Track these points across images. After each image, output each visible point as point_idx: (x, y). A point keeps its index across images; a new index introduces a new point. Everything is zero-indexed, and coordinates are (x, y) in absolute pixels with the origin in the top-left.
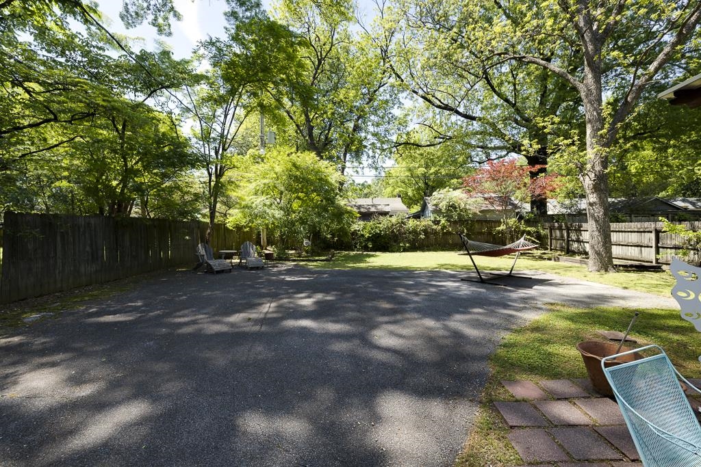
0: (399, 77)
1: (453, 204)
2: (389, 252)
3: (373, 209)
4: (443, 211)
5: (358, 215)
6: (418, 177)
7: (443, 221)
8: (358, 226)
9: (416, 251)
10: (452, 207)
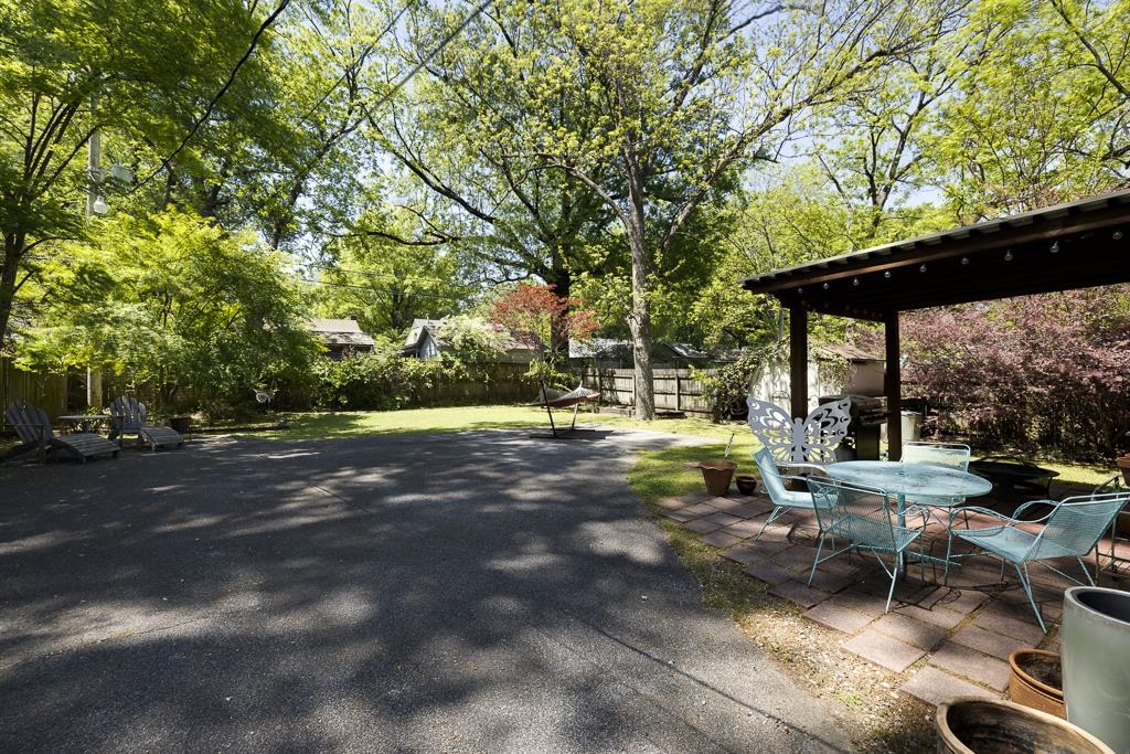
0: (374, 125)
1: (472, 339)
2: (378, 410)
3: (341, 341)
4: (457, 347)
5: (326, 350)
6: (382, 288)
7: (457, 363)
8: (318, 368)
9: (419, 408)
10: (469, 343)
